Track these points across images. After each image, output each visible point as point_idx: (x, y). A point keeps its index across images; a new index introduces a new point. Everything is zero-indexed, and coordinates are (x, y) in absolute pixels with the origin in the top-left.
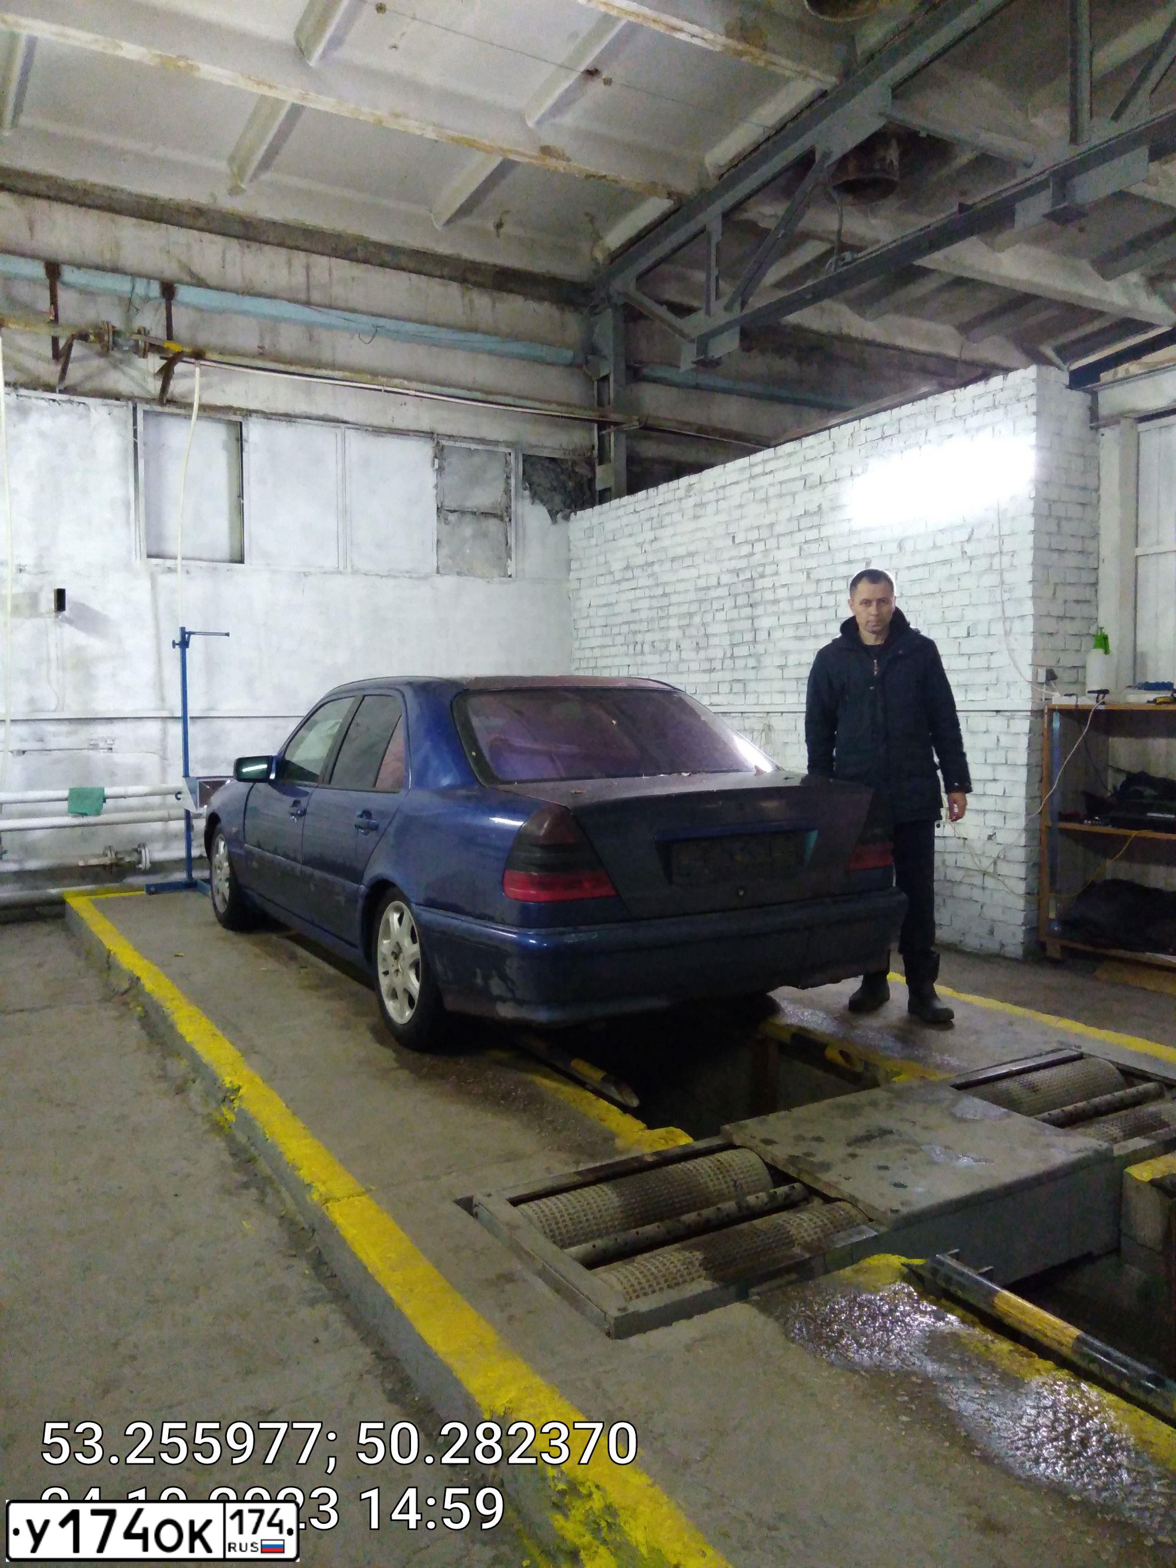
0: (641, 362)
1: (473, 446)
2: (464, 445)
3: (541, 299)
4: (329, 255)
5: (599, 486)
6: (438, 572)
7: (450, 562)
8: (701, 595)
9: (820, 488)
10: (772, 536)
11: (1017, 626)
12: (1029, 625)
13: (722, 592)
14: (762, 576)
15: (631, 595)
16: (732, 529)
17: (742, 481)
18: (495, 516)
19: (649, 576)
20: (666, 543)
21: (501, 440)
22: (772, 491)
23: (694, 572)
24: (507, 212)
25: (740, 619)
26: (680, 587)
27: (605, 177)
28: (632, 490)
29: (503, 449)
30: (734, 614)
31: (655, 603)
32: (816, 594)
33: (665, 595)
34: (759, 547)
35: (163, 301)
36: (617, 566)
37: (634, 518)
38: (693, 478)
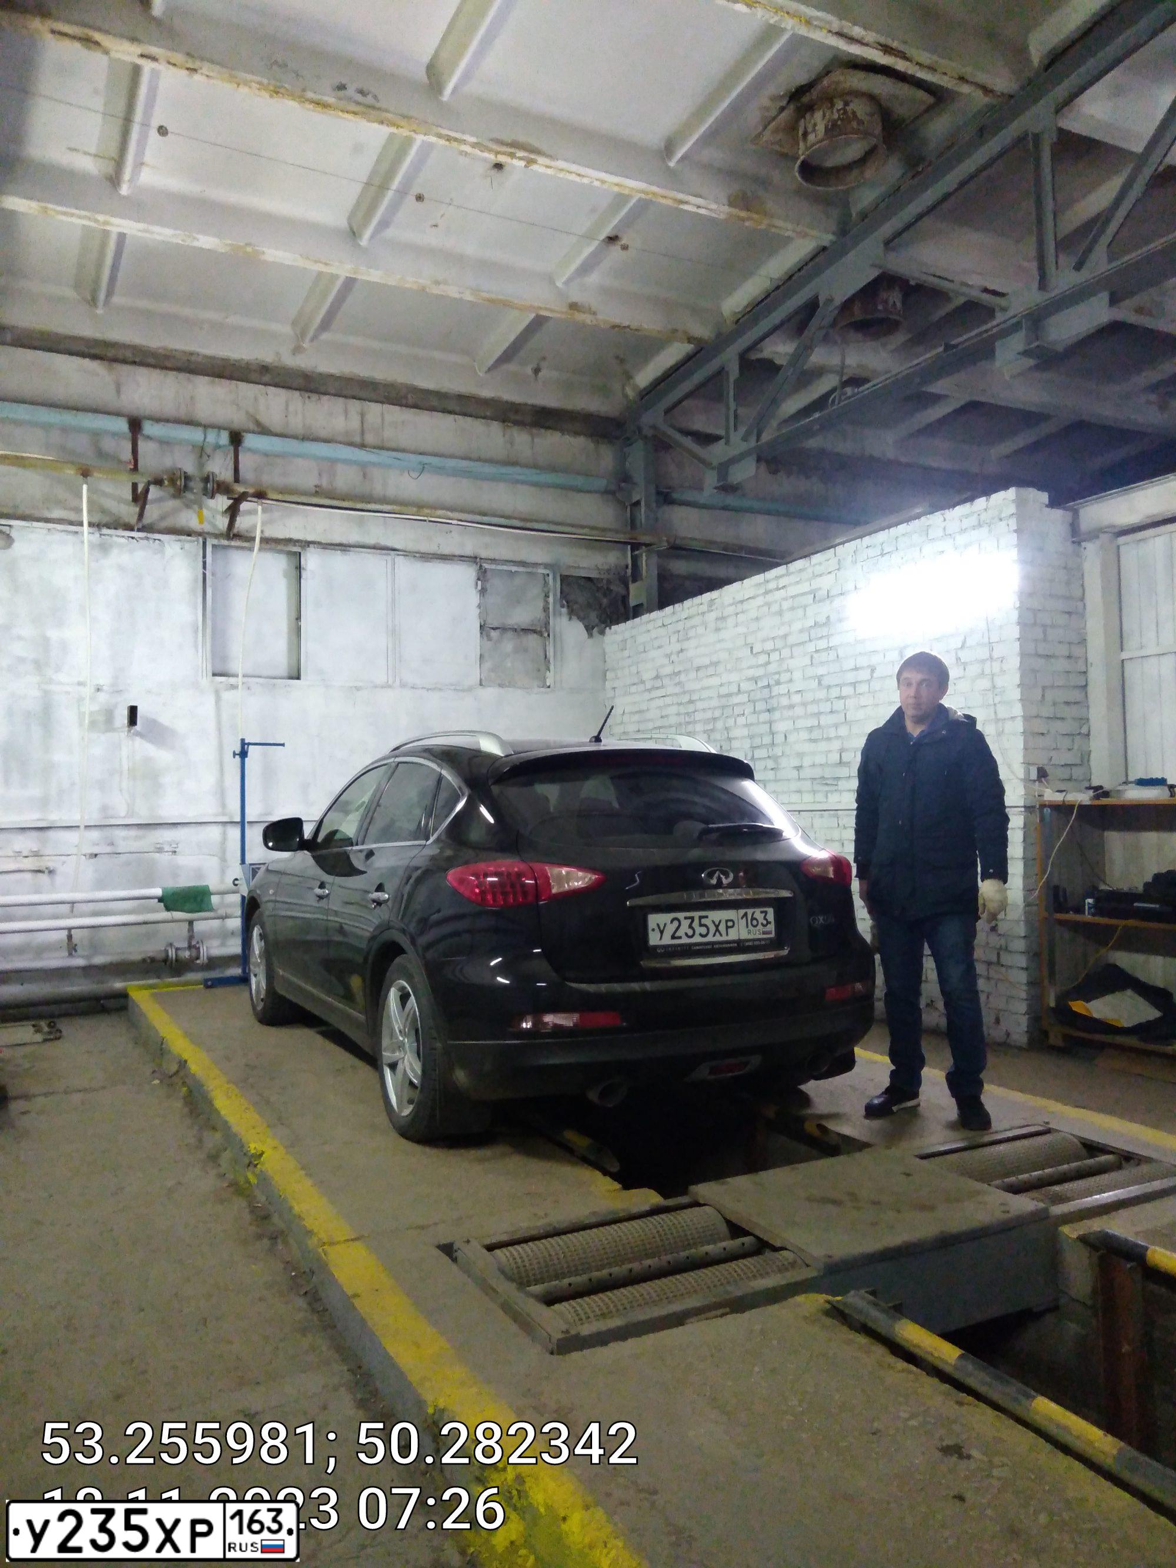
0: (670, 488)
1: (514, 569)
2: (505, 568)
3: (577, 434)
4: (382, 402)
5: (633, 602)
6: (481, 684)
7: (493, 675)
8: (724, 701)
9: (828, 602)
10: (785, 646)
11: (1009, 726)
12: (1019, 726)
13: (743, 698)
14: (778, 683)
15: (660, 702)
16: (750, 640)
17: (758, 596)
18: (534, 631)
19: (676, 684)
20: (690, 653)
21: (540, 562)
22: (786, 605)
23: (714, 681)
24: (544, 358)
25: (758, 723)
26: (705, 694)
27: (628, 327)
28: (661, 606)
29: (541, 571)
30: (752, 719)
31: (682, 710)
32: (828, 700)
33: (691, 702)
34: (775, 656)
35: (232, 448)
36: (647, 676)
37: (662, 632)
38: (714, 594)
